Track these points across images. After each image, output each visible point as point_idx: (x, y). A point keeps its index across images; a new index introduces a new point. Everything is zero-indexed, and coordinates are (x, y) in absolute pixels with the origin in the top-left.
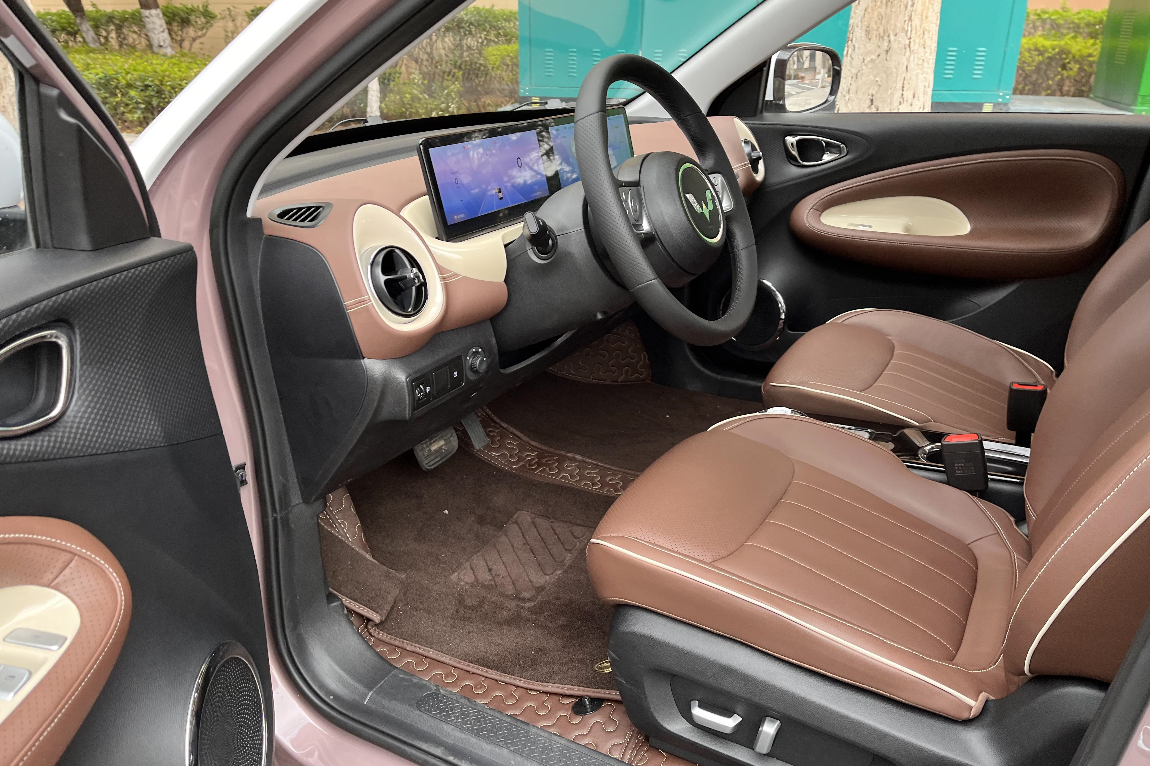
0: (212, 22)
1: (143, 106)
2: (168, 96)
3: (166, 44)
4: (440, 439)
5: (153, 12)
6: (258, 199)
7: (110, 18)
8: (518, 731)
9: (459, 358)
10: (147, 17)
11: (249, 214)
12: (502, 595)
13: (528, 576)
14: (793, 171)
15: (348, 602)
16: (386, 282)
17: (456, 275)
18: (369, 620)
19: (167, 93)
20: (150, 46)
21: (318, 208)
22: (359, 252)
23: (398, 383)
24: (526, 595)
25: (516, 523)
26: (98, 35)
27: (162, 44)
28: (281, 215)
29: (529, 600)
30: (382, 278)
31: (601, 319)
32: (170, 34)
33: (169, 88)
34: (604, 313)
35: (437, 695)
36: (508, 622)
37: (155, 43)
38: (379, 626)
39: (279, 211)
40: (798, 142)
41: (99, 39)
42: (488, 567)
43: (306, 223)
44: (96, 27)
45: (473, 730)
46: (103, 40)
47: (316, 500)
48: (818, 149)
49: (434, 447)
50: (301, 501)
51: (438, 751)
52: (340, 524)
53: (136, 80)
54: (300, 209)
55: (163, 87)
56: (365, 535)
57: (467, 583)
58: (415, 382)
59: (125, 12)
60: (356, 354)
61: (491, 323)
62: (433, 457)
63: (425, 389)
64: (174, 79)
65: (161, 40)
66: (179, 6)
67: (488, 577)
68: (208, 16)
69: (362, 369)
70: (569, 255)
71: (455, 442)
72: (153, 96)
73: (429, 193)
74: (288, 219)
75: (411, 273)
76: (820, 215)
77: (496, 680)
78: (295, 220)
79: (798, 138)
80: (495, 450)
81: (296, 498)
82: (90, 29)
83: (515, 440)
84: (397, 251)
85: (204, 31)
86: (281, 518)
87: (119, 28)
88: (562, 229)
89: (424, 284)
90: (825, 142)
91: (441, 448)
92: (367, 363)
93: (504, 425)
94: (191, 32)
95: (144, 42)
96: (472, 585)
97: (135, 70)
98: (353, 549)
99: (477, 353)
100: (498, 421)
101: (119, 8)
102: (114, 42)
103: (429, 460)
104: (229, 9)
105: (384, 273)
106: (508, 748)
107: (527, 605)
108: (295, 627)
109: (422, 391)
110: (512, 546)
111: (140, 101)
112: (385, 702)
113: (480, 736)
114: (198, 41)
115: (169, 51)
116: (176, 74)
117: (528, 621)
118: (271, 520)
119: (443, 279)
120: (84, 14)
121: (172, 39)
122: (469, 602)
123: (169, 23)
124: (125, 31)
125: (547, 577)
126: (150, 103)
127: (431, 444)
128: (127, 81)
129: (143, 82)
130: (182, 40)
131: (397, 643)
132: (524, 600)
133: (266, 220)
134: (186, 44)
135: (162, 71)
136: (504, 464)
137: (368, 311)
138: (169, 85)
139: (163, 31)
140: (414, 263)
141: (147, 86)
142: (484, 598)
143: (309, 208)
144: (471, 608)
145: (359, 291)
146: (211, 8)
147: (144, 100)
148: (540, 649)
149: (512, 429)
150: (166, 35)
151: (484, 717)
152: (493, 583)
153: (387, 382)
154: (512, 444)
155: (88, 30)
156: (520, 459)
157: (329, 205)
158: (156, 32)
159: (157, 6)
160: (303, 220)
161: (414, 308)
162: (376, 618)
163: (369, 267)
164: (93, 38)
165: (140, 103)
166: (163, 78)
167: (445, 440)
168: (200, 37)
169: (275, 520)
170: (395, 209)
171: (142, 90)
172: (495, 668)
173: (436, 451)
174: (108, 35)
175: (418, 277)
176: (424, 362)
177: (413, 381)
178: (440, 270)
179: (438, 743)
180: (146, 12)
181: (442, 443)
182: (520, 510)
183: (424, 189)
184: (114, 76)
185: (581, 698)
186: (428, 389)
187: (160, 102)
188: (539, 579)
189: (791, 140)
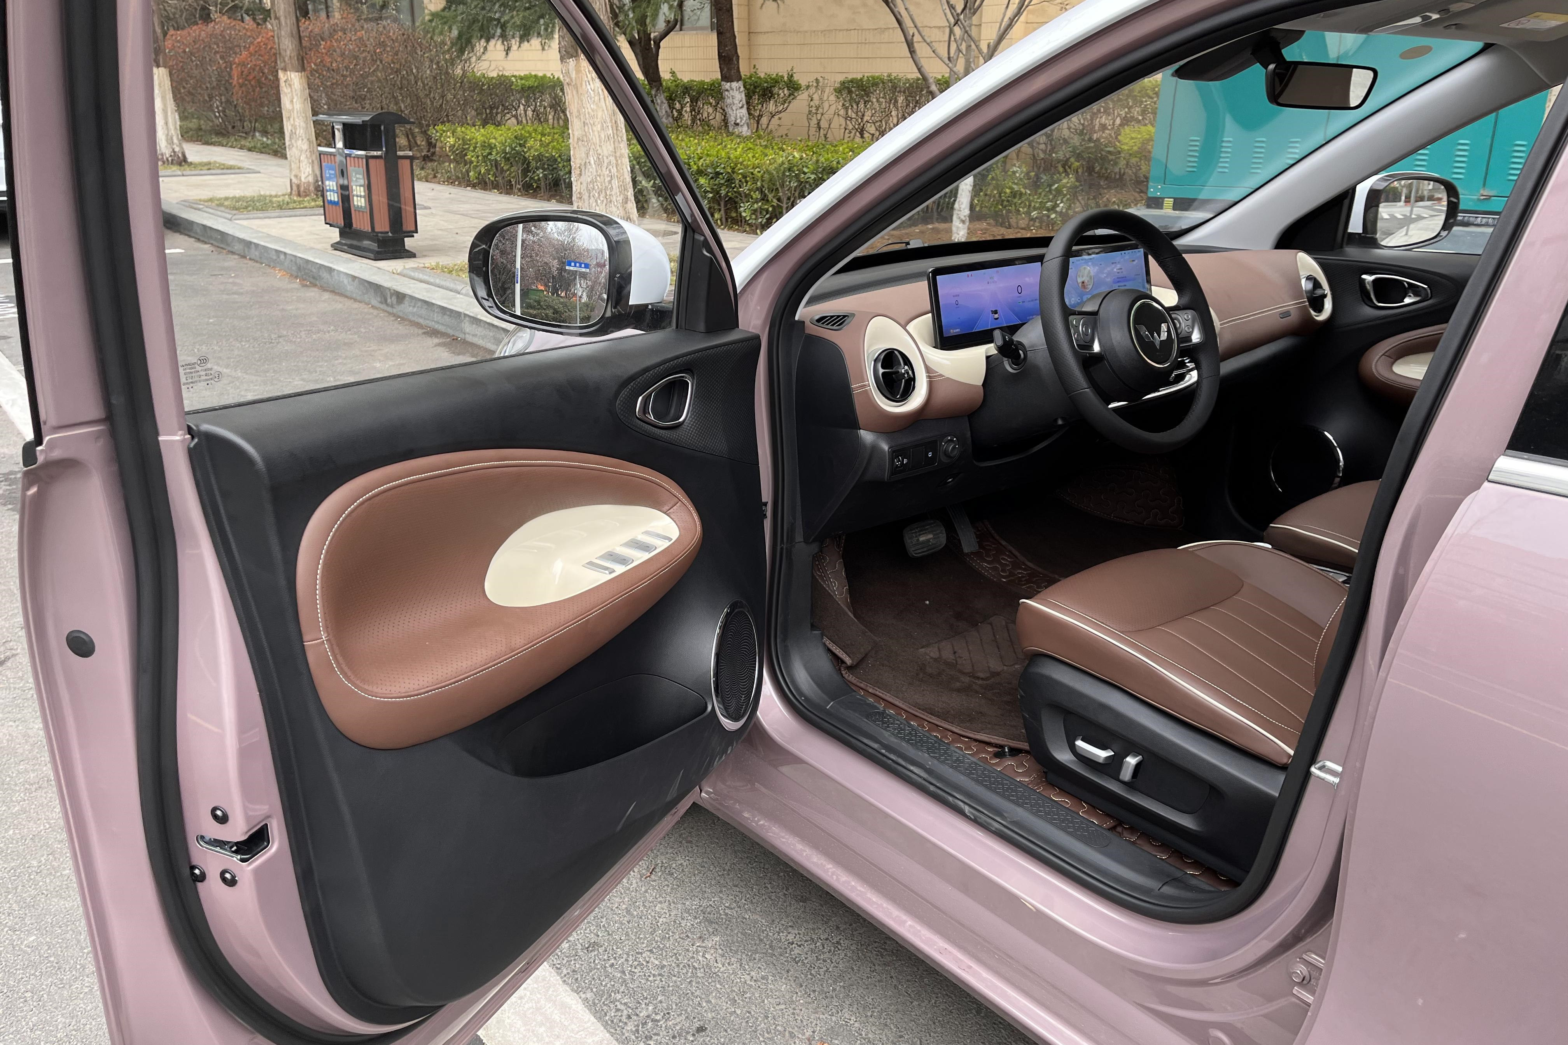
0: (796, 94)
1: (711, 195)
2: (738, 186)
3: (743, 122)
4: (930, 533)
5: (735, 85)
6: (805, 307)
7: (687, 89)
8: (939, 746)
9: (935, 442)
10: (727, 90)
11: (797, 318)
12: (961, 672)
13: (987, 663)
14: (1368, 312)
15: (827, 642)
16: (883, 374)
17: (941, 375)
18: (843, 662)
19: (737, 182)
20: (725, 121)
21: (845, 316)
22: (867, 352)
23: (882, 451)
24: (981, 675)
25: (991, 624)
26: (672, 107)
27: (738, 121)
28: (819, 320)
29: (982, 679)
30: (881, 371)
31: (1060, 425)
32: (748, 109)
33: (740, 176)
34: (1063, 419)
35: (883, 713)
36: (958, 690)
37: (732, 120)
38: (850, 668)
39: (817, 317)
40: (1374, 281)
41: (672, 112)
42: (953, 649)
43: (834, 327)
44: (671, 100)
45: (904, 738)
46: (676, 114)
47: (814, 541)
48: (1402, 291)
49: (922, 539)
50: (802, 540)
51: (876, 746)
52: (831, 582)
53: (707, 166)
54: (832, 317)
55: (734, 176)
56: (850, 597)
57: (932, 658)
58: (896, 452)
59: (702, 83)
60: (855, 425)
61: (969, 420)
62: (919, 546)
63: (903, 460)
64: (747, 167)
65: (738, 117)
66: (762, 76)
67: (952, 657)
68: (793, 87)
69: (858, 437)
70: (1036, 368)
71: (943, 539)
72: (723, 184)
73: (932, 311)
74: (823, 323)
75: (903, 369)
76: (1393, 363)
77: (937, 726)
78: (827, 324)
79: (1373, 277)
80: (988, 562)
81: (799, 537)
82: (665, 101)
83: (1010, 558)
84: (896, 352)
85: (786, 105)
86: (787, 549)
87: (694, 100)
88: (1032, 346)
89: (914, 379)
90: (1408, 283)
91: (928, 541)
92: (862, 433)
93: (1004, 543)
94: (771, 106)
95: (719, 116)
96: (935, 660)
97: (708, 155)
98: (839, 604)
99: (951, 440)
100: (997, 538)
101: (697, 78)
102: (687, 117)
103: (917, 547)
104: (817, 79)
105: (883, 367)
106: (929, 754)
107: (980, 682)
108: (784, 640)
109: (899, 461)
110: (981, 640)
111: (708, 189)
112: (842, 710)
113: (910, 743)
114: (776, 117)
115: (745, 131)
116: (749, 160)
117: (977, 692)
118: (779, 548)
119: (929, 377)
120: (661, 84)
121: (749, 114)
122: (929, 670)
123: (749, 97)
124: (700, 104)
125: (1005, 668)
126: (718, 193)
127: (920, 535)
128: (698, 166)
129: (715, 168)
130: (760, 116)
131: (862, 685)
132: (978, 678)
133: (807, 323)
134: (764, 120)
135: (736, 158)
136: (993, 576)
137: (867, 394)
138: (741, 174)
139: (742, 107)
140: (907, 361)
141: (718, 174)
142: (944, 670)
143: (839, 316)
144: (931, 676)
145: (862, 377)
146: (796, 78)
147: (712, 189)
148: (981, 713)
149: (1010, 548)
150: (744, 111)
151: (916, 733)
152: (954, 662)
153: (874, 448)
154: (1006, 560)
155: (662, 102)
156: (1011, 574)
157: (853, 315)
158: (734, 108)
159: (739, 78)
160: (833, 325)
161: (902, 396)
162: (848, 661)
163: (873, 362)
164: (666, 112)
165: (708, 191)
166: (736, 165)
167: (934, 535)
168: (780, 112)
169: (782, 549)
170: (903, 323)
171: (712, 178)
172: (938, 717)
173: (923, 542)
174: (682, 108)
175: (908, 373)
176: (906, 439)
177: (894, 452)
178: (928, 369)
179: (877, 741)
180: (727, 85)
181: (930, 536)
182: (997, 614)
183: (929, 308)
184: (687, 161)
185: (1002, 747)
186: (905, 461)
187: (728, 192)
188: (995, 665)
189: (1369, 278)
